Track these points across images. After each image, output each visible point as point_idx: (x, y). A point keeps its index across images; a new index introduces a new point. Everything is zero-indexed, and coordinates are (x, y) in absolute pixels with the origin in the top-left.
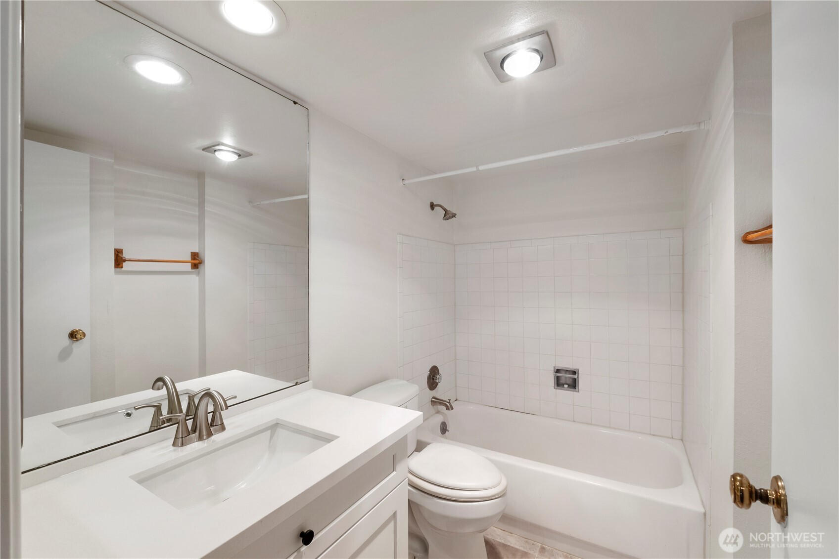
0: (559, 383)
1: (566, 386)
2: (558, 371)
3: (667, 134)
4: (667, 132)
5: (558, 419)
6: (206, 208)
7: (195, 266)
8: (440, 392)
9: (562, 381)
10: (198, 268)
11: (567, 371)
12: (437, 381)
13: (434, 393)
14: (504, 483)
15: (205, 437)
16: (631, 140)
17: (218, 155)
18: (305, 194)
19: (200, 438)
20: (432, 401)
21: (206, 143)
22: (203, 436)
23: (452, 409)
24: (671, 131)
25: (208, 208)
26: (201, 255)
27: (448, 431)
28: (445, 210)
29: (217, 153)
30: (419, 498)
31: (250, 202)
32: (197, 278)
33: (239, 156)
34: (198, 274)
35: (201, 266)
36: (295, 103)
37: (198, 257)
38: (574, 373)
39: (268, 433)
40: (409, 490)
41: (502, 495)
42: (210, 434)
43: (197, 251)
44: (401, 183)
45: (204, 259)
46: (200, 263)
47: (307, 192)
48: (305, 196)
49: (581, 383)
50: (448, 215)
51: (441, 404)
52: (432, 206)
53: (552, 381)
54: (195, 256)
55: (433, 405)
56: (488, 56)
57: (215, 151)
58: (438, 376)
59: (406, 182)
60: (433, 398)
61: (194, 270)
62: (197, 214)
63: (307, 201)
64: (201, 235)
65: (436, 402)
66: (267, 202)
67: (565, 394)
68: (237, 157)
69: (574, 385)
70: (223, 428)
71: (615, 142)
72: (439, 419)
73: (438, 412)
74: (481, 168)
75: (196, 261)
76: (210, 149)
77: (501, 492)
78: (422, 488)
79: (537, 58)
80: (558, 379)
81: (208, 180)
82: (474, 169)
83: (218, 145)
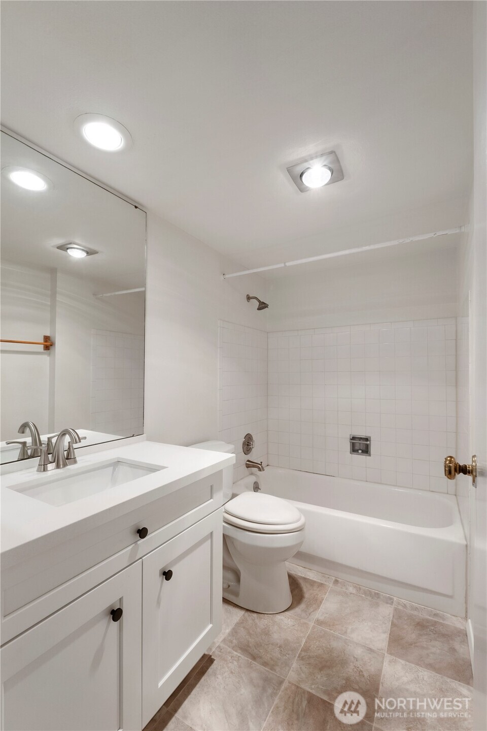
0: (354, 450)
1: (360, 451)
2: (354, 438)
3: (436, 235)
4: (436, 234)
5: (354, 480)
6: (57, 299)
7: (47, 348)
8: (254, 456)
9: (357, 448)
10: (49, 350)
11: (361, 439)
12: (251, 447)
13: (248, 457)
14: (303, 520)
15: (61, 466)
16: (408, 241)
17: (71, 252)
18: (142, 287)
19: (58, 467)
20: (246, 464)
21: (60, 241)
22: (60, 465)
23: (264, 470)
24: (438, 234)
25: (59, 298)
26: (52, 339)
27: (260, 489)
28: (259, 301)
29: (68, 251)
30: (233, 532)
31: (94, 295)
32: (48, 358)
33: (87, 253)
34: (49, 355)
35: (51, 348)
36: (136, 207)
37: (49, 340)
38: (367, 439)
39: (111, 469)
40: (224, 526)
41: (300, 530)
42: (65, 465)
43: (48, 334)
44: (222, 276)
45: (55, 341)
46: (51, 345)
47: (144, 285)
48: (143, 289)
49: (373, 449)
50: (263, 306)
51: (254, 467)
52: (249, 298)
53: (348, 447)
54: (47, 339)
55: (247, 467)
56: (290, 170)
57: (67, 249)
58: (252, 443)
59: (227, 276)
60: (248, 461)
61: (46, 351)
62: (49, 303)
63: (144, 293)
64: (53, 322)
65: (250, 465)
66: (109, 295)
67: (360, 458)
68: (86, 254)
69: (366, 451)
70: (75, 462)
71: (395, 243)
72: (252, 479)
73: (252, 474)
74: (288, 264)
75: (48, 344)
76: (64, 248)
77: (300, 527)
78: (236, 524)
79: (329, 173)
80: (353, 445)
81: (59, 275)
82: (282, 265)
83: (70, 244)
